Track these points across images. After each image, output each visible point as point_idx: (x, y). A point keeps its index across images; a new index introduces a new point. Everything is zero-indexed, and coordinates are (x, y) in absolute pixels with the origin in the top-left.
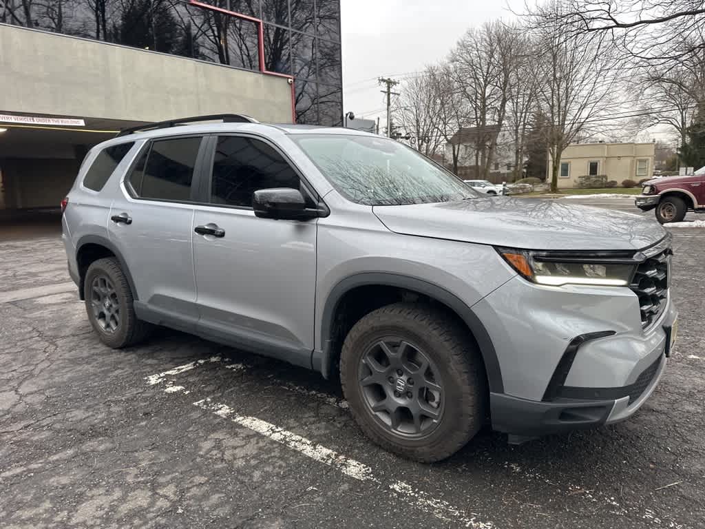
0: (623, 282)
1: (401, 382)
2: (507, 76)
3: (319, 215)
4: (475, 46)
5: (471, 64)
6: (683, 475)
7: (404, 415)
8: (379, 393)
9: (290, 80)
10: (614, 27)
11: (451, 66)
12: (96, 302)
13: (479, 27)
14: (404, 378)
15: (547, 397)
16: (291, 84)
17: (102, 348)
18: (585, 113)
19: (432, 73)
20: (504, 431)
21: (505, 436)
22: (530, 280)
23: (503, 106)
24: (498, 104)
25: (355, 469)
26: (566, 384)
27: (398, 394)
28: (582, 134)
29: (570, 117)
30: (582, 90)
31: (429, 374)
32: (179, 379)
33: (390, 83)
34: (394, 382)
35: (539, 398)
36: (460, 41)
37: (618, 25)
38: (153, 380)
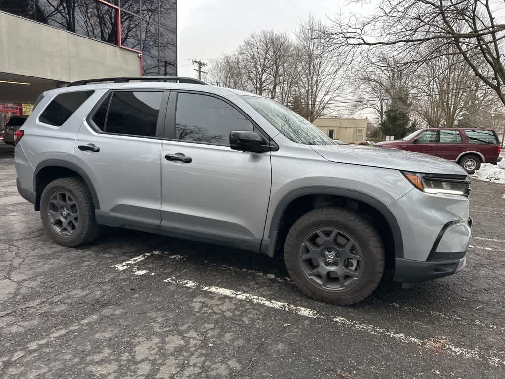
0: (461, 193)
1: (331, 256)
2: (277, 68)
3: (270, 149)
4: (256, 45)
5: (253, 57)
6: (482, 302)
7: (331, 278)
8: (311, 264)
9: (139, 55)
10: (363, 44)
11: (240, 57)
13: (259, 33)
14: (333, 253)
15: (428, 259)
16: (140, 58)
17: (58, 248)
18: (327, 98)
19: (227, 60)
20: (400, 280)
21: (401, 284)
22: (421, 190)
23: (274, 88)
24: (271, 87)
25: (305, 312)
26: (437, 251)
27: (327, 264)
28: (325, 111)
29: (318, 100)
30: (326, 83)
33: (200, 64)
34: (324, 256)
35: (425, 260)
36: (246, 41)
37: (365, 44)
38: (120, 267)
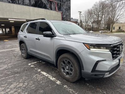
0: (109, 50)
4: (97, 5)
5: (96, 8)
6: (121, 89)
7: (68, 73)
8: (64, 69)
9: (61, 12)
11: (92, 9)
12: (22, 51)
14: (68, 66)
15: (92, 72)
17: (23, 58)
19: (89, 10)
21: (85, 78)
23: (102, 16)
25: (58, 82)
26: (96, 69)
27: (67, 70)
29: (115, 18)
31: (72, 66)
32: (34, 65)
33: (80, 12)
34: (66, 67)
35: (90, 72)
38: (29, 64)
